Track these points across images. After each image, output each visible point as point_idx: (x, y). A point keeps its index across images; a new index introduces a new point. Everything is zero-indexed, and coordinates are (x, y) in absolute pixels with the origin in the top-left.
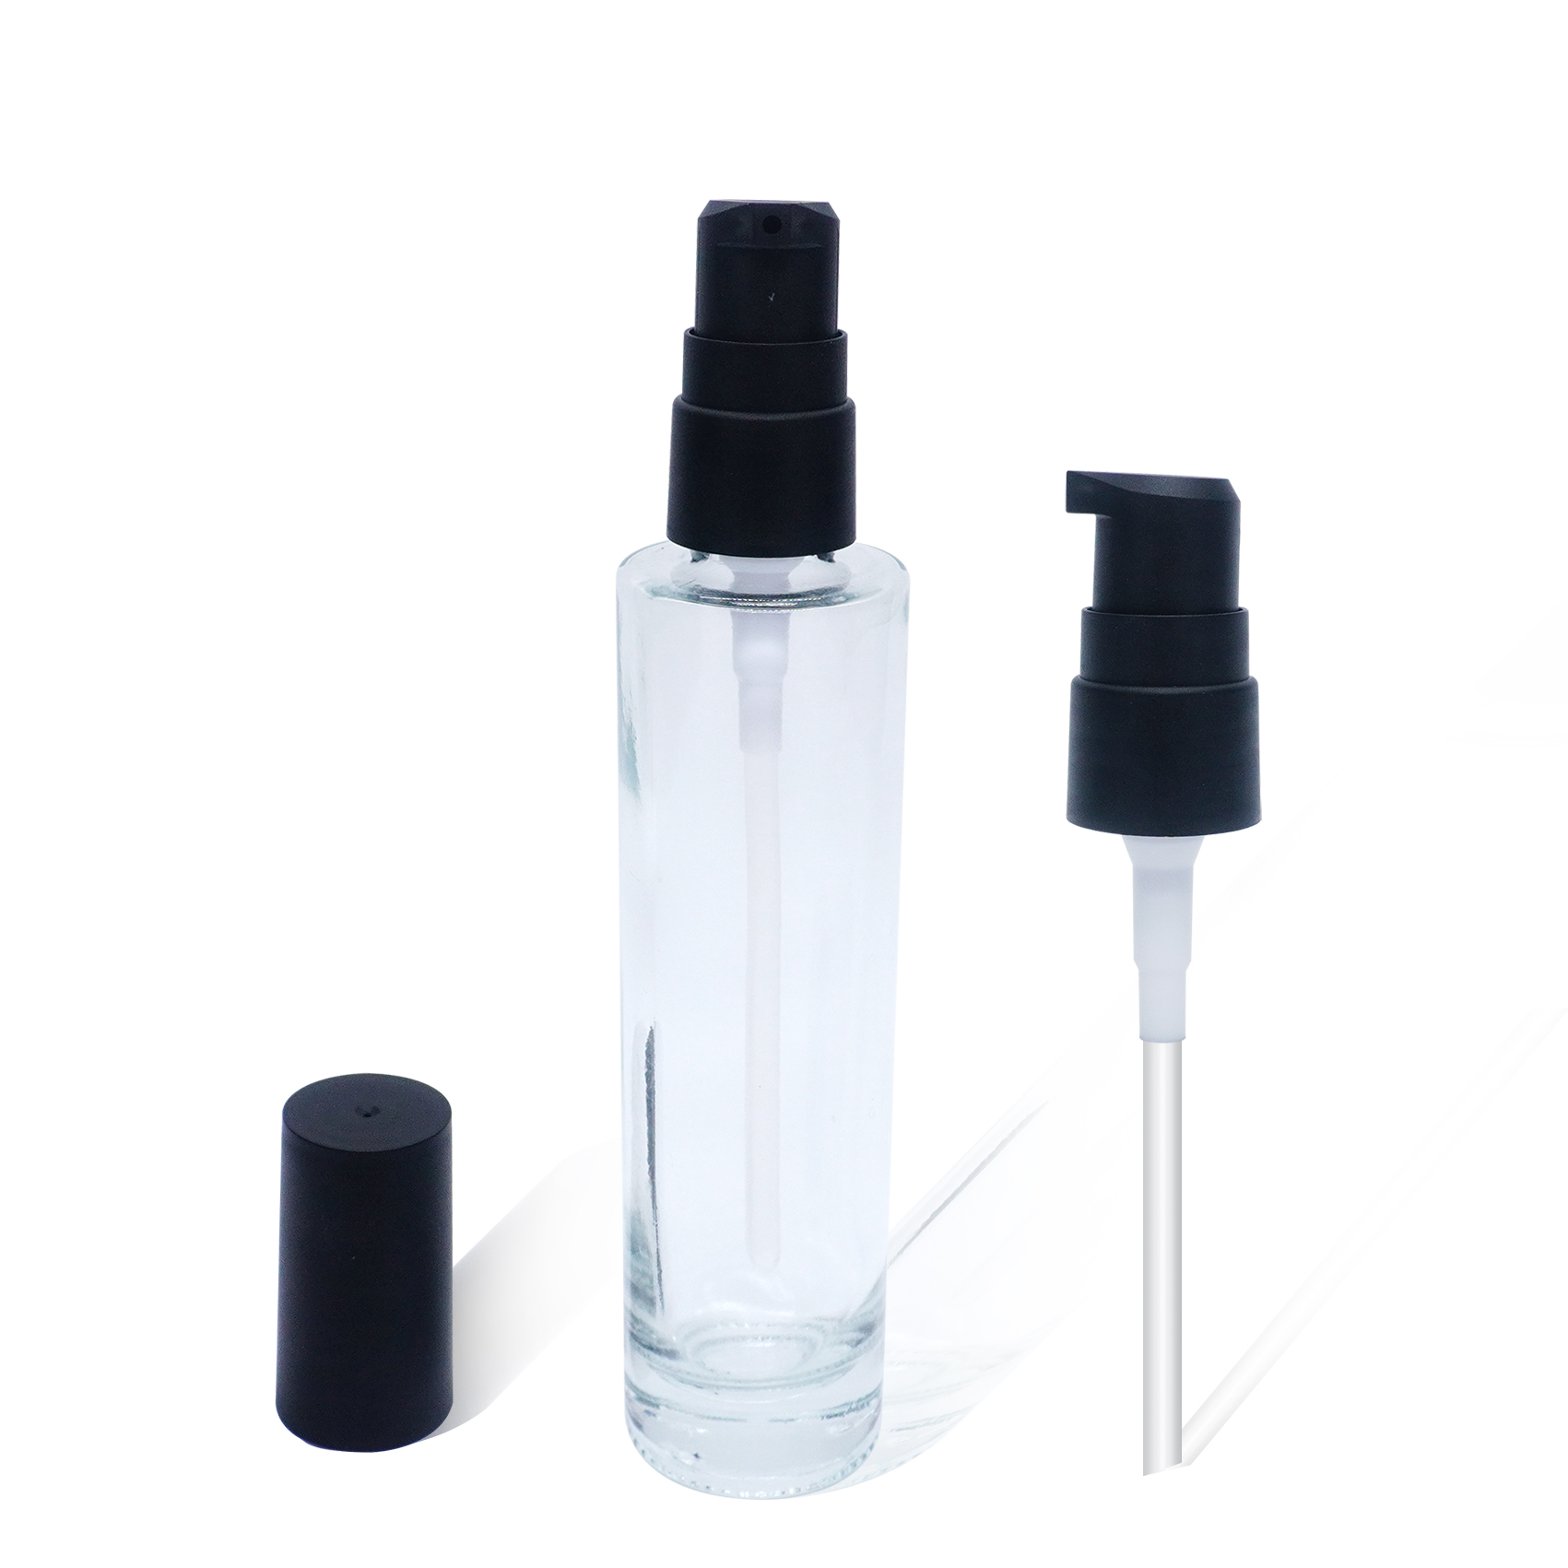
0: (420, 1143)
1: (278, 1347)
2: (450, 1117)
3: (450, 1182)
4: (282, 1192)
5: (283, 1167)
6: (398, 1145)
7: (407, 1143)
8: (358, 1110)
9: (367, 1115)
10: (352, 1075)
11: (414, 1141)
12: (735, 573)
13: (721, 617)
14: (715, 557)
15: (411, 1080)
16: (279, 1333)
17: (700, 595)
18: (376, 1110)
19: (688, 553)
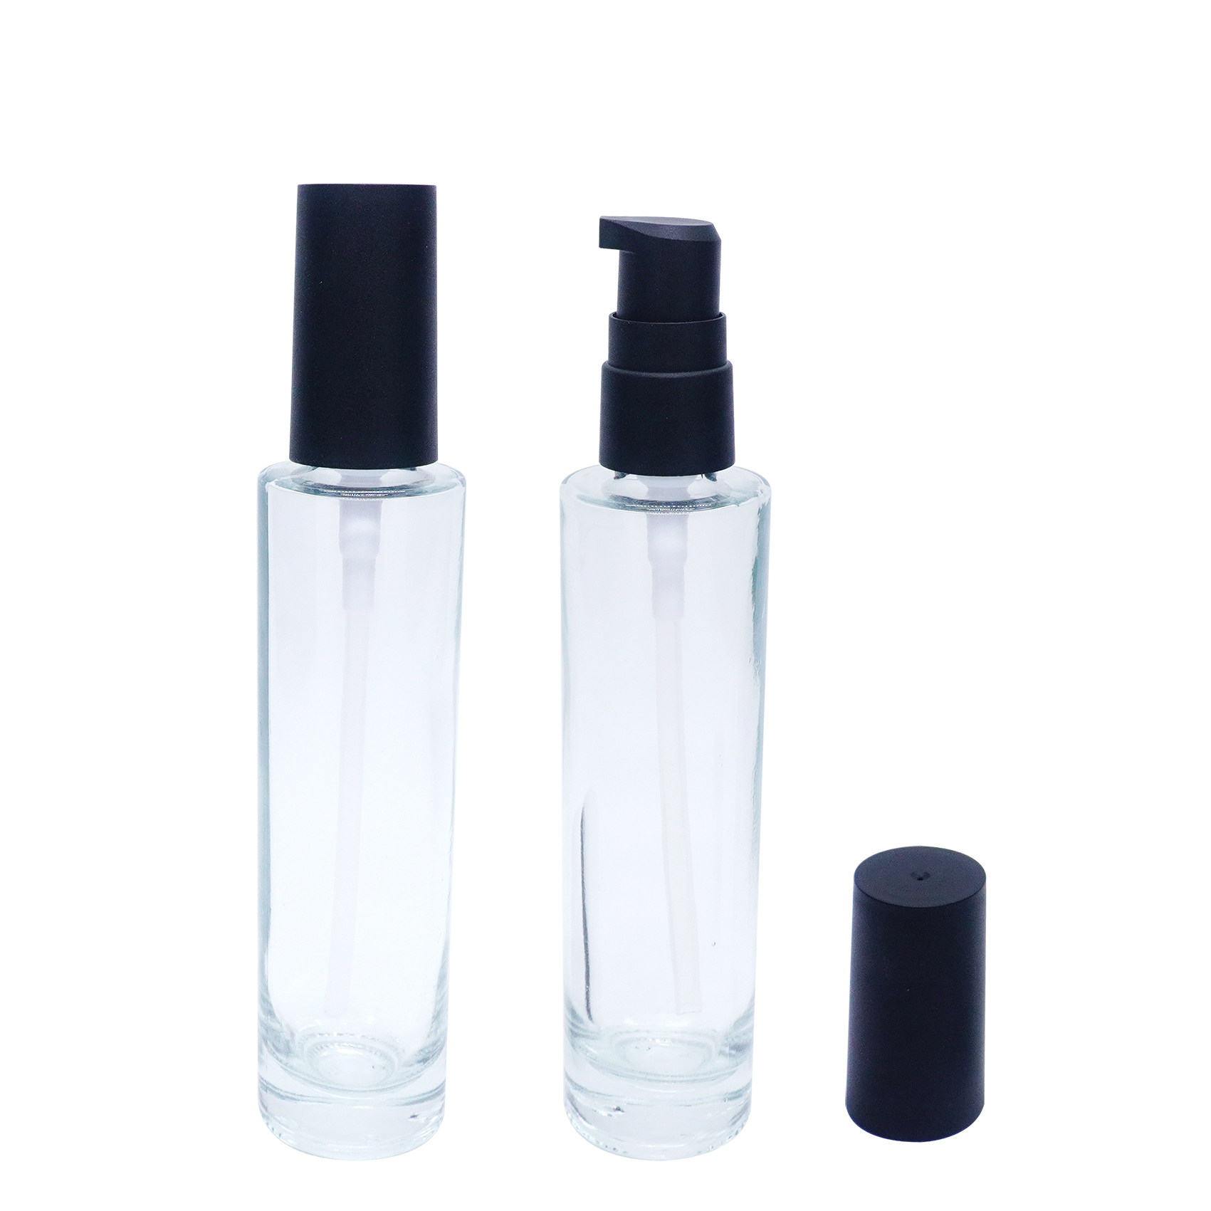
0: (961, 901)
1: (848, 1059)
2: (985, 881)
3: (984, 932)
4: (853, 938)
5: (854, 919)
6: (944, 903)
7: (951, 901)
8: (913, 875)
9: (920, 879)
10: (909, 847)
11: (956, 900)
12: (648, 487)
13: (638, 519)
14: (630, 477)
15: (955, 852)
16: (849, 1048)
17: (627, 503)
18: (927, 875)
19: (613, 473)
